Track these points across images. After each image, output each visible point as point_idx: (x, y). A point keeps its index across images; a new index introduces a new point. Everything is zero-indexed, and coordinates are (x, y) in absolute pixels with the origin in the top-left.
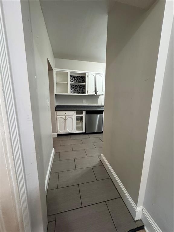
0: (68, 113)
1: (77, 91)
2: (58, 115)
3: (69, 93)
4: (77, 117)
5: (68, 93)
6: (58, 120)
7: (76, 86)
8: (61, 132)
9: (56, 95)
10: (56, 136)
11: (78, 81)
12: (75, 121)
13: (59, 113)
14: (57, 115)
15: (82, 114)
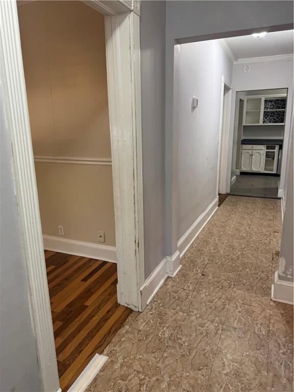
0: (256, 147)
1: (274, 119)
2: (244, 150)
3: (261, 123)
4: (267, 152)
5: (259, 123)
6: (243, 155)
7: (272, 112)
8: (245, 169)
9: (244, 126)
10: (239, 174)
11: (276, 106)
12: (264, 157)
13: (245, 147)
14: (243, 148)
15: (275, 149)
